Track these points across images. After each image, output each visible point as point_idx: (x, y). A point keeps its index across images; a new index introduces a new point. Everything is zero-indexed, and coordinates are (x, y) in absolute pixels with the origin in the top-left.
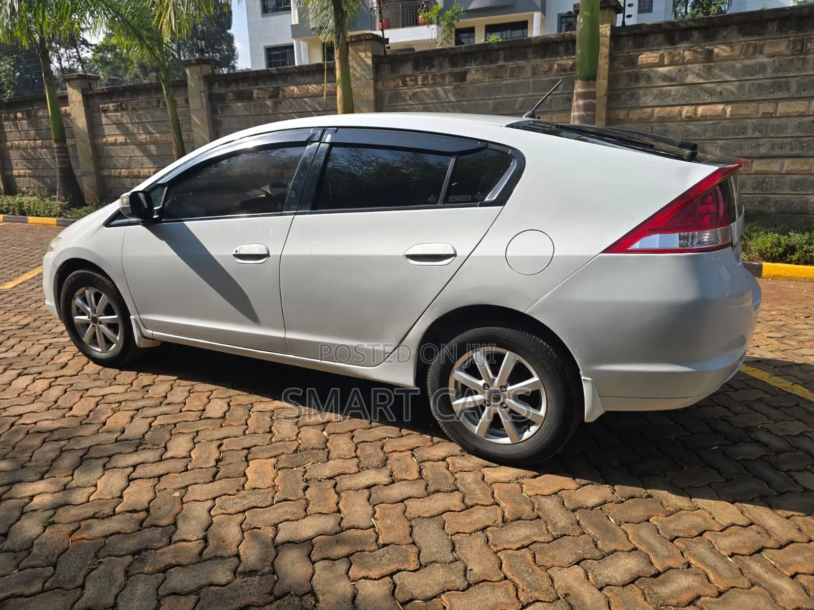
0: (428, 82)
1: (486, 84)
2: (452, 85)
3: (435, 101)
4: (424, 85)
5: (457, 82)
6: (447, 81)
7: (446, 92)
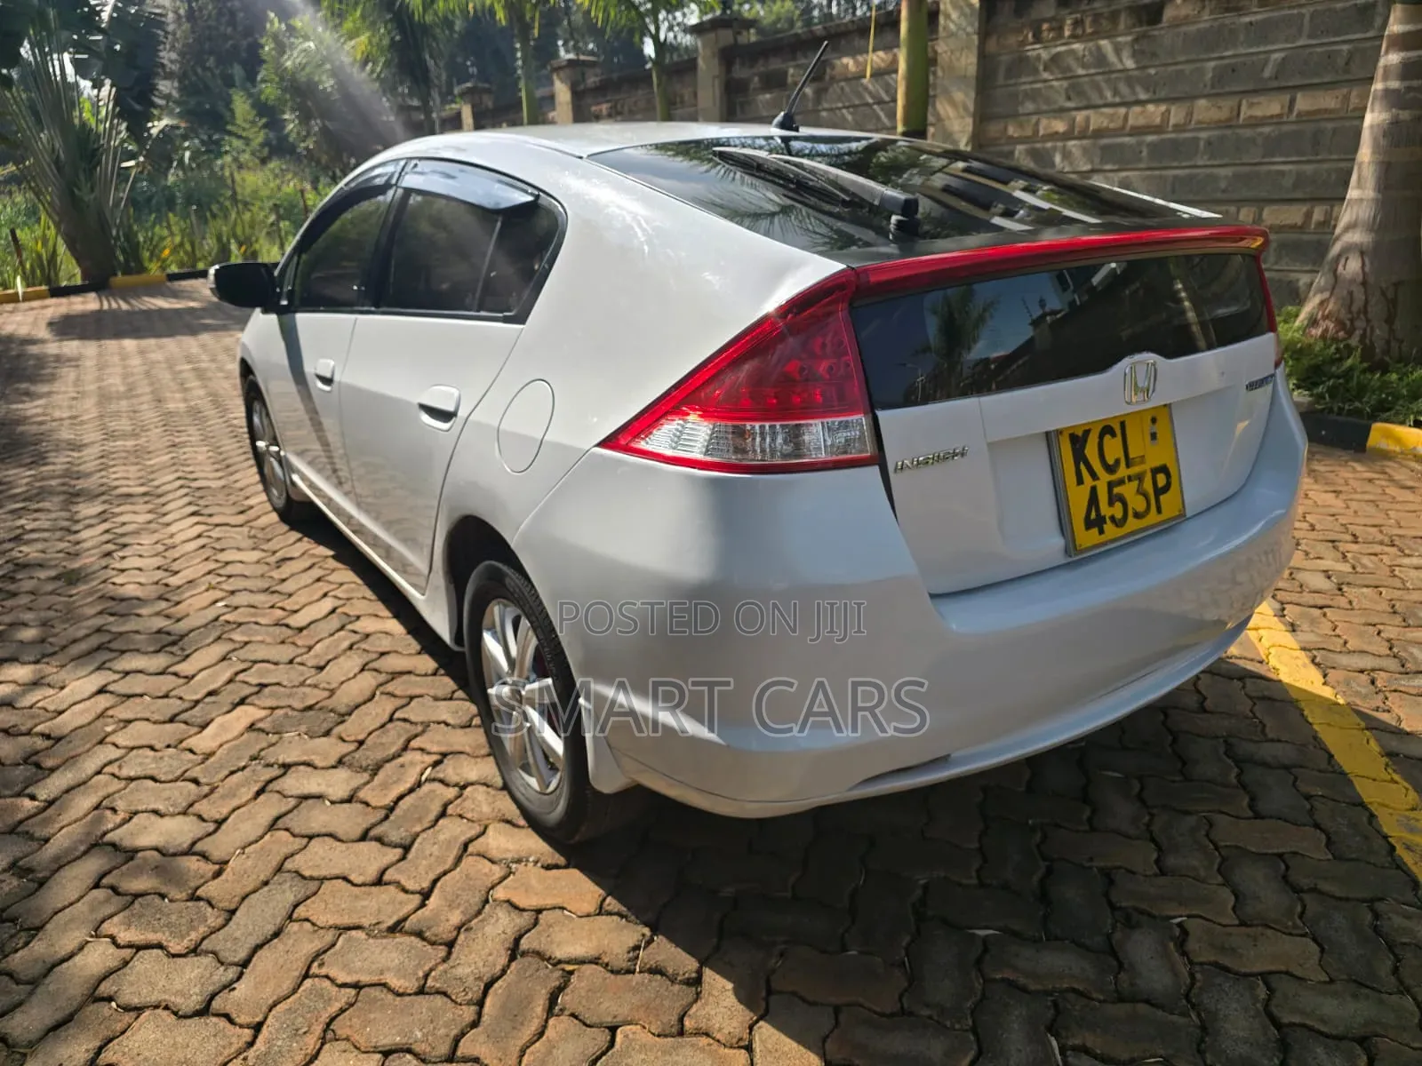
0: (1084, 31)
1: (1202, 26)
2: (1130, 34)
3: (1092, 71)
4: (1074, 37)
5: (1141, 26)
6: (1122, 26)
7: (1118, 50)
